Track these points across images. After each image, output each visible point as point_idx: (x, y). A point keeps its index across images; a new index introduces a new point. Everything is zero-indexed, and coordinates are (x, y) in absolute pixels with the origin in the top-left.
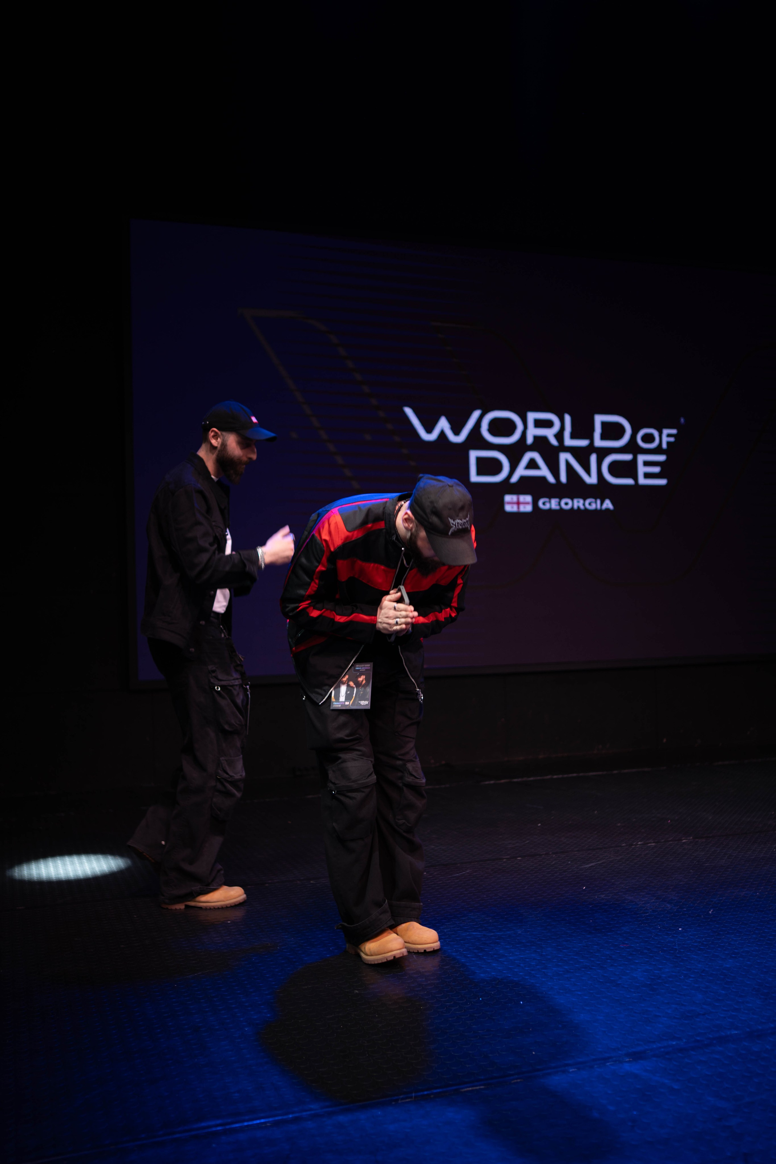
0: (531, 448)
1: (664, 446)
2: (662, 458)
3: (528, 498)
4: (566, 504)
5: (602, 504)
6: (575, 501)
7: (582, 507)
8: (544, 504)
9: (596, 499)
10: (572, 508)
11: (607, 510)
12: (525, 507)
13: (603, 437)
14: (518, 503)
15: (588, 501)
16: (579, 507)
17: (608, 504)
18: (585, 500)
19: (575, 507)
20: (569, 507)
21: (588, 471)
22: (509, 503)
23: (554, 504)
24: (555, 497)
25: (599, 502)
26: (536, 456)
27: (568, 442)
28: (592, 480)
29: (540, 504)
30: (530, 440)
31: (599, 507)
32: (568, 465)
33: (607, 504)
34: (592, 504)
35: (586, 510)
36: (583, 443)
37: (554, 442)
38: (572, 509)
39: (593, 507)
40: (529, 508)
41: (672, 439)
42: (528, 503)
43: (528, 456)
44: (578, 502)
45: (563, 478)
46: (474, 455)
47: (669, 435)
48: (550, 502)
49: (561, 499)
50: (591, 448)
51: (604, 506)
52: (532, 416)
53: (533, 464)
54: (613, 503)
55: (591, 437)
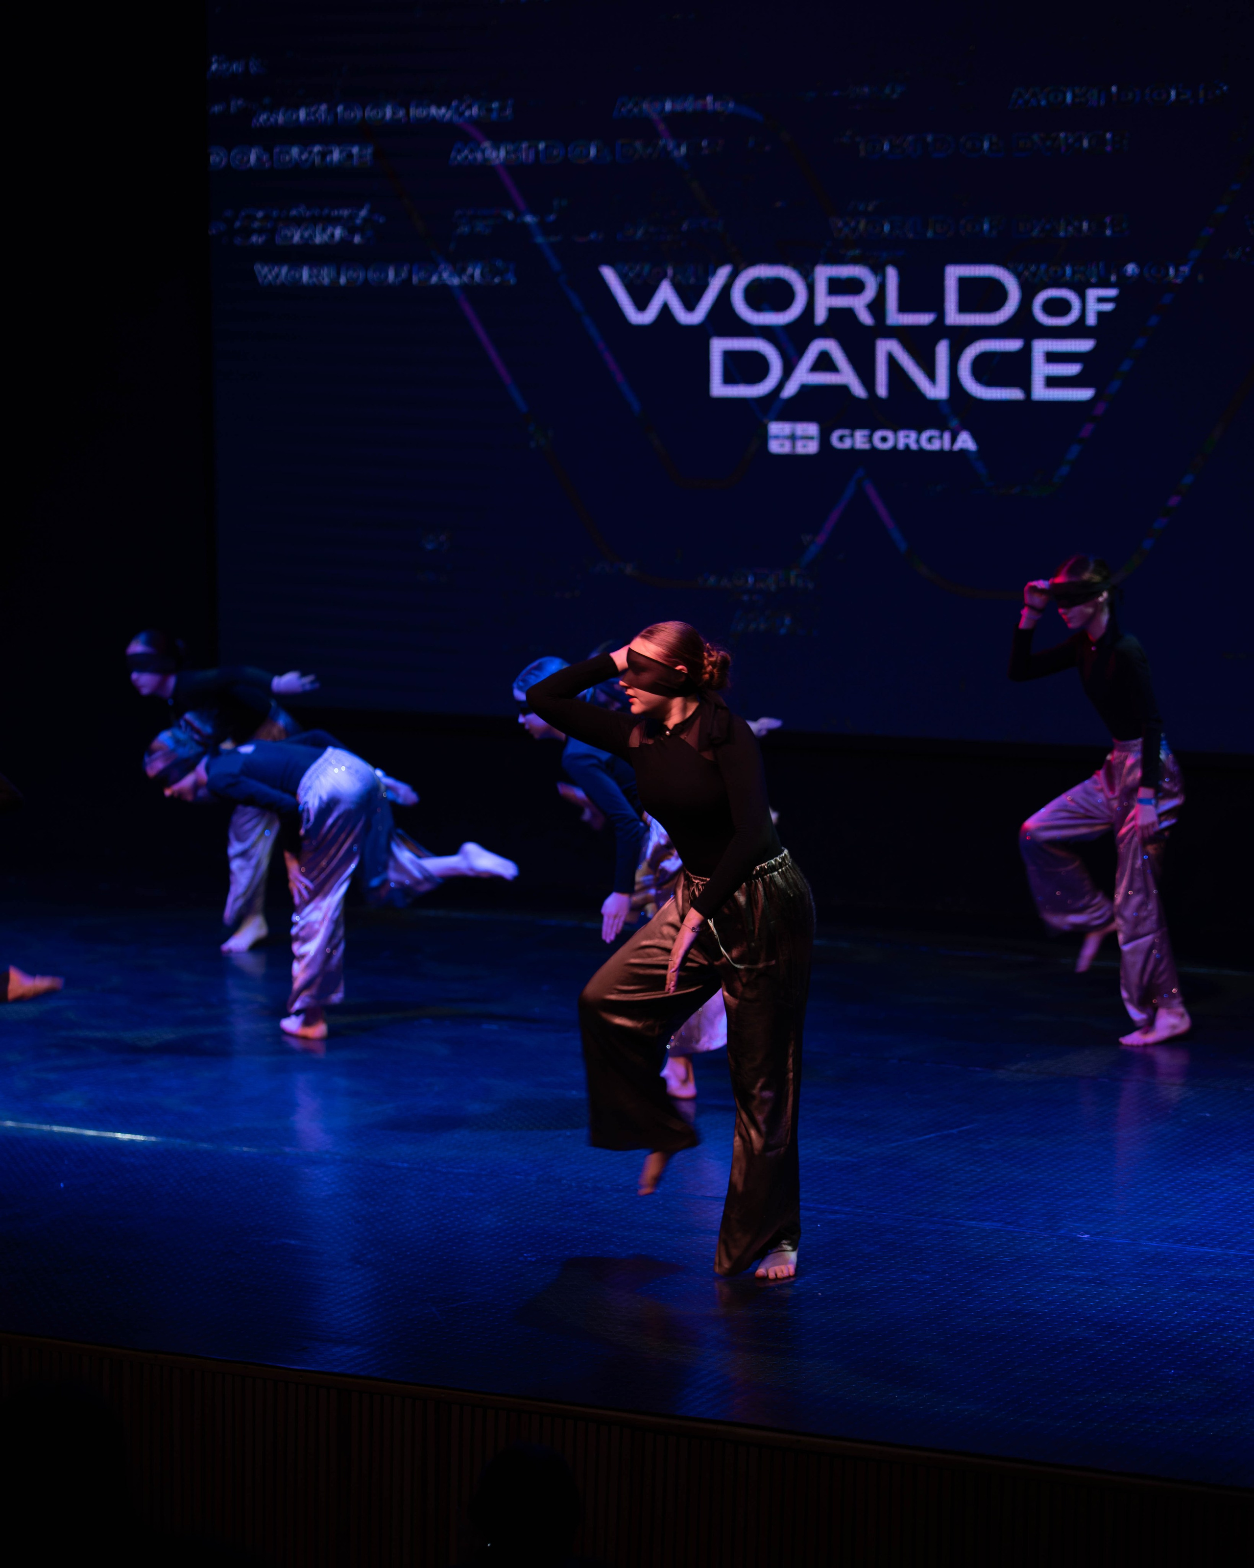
0: (823, 332)
1: (1090, 320)
2: (1084, 345)
3: (812, 429)
4: (884, 439)
5: (953, 440)
6: (902, 434)
7: (914, 446)
8: (841, 438)
9: (942, 430)
11: (963, 452)
12: (805, 446)
13: (962, 307)
14: (793, 438)
15: (925, 435)
16: (907, 446)
17: (966, 441)
18: (919, 433)
19: (901, 446)
20: (887, 445)
21: (931, 375)
22: (776, 437)
23: (859, 440)
24: (862, 427)
25: (947, 436)
26: (831, 346)
27: (895, 317)
28: (939, 391)
29: (834, 440)
30: (820, 316)
31: (946, 445)
32: (893, 365)
33: (964, 442)
34: (934, 441)
35: (921, 451)
36: (925, 319)
37: (866, 318)
38: (894, 449)
39: (936, 446)
40: (812, 448)
41: (1106, 307)
42: (811, 438)
43: (816, 347)
44: (906, 436)
45: (882, 390)
46: (719, 347)
47: (1099, 300)
48: (852, 436)
49: (873, 430)
50: (939, 329)
51: (959, 445)
52: (823, 273)
53: (824, 363)
54: (975, 437)
55: (939, 308)
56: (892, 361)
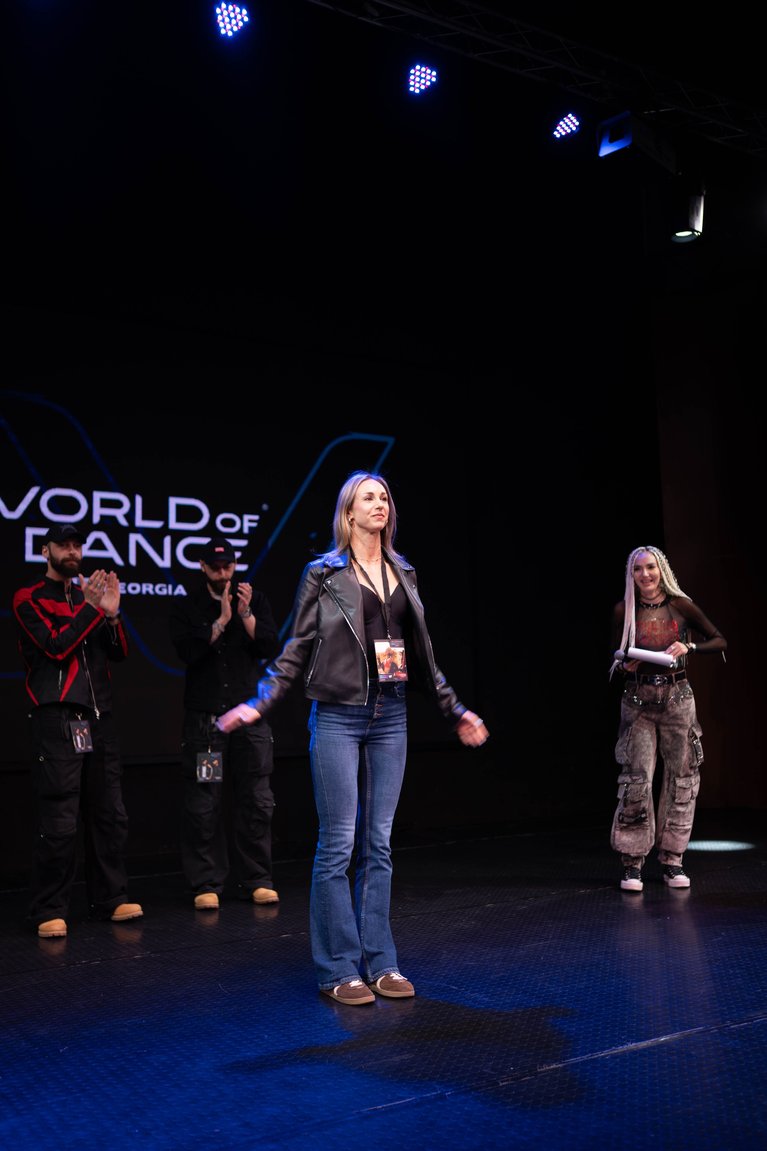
0: (98, 528)
1: (246, 530)
2: (243, 543)
4: (134, 588)
5: (174, 589)
6: (144, 586)
7: (151, 592)
9: (167, 584)
10: (141, 593)
13: (179, 520)
15: (158, 587)
16: (147, 592)
17: (181, 590)
18: (155, 585)
19: (144, 592)
20: (138, 591)
21: (161, 555)
25: (170, 587)
26: (102, 536)
27: (140, 522)
28: (165, 563)
30: (96, 519)
31: (170, 592)
32: (139, 548)
33: (180, 590)
34: (163, 590)
35: (156, 595)
36: (157, 524)
37: (123, 522)
39: (164, 592)
41: (254, 525)
43: (93, 536)
44: (147, 587)
45: (133, 560)
46: (30, 532)
47: (251, 521)
50: (165, 530)
51: (177, 592)
52: (98, 496)
53: (98, 545)
54: (186, 589)
55: (165, 518)
56: (138, 546)
